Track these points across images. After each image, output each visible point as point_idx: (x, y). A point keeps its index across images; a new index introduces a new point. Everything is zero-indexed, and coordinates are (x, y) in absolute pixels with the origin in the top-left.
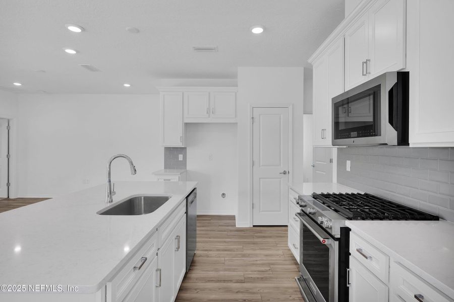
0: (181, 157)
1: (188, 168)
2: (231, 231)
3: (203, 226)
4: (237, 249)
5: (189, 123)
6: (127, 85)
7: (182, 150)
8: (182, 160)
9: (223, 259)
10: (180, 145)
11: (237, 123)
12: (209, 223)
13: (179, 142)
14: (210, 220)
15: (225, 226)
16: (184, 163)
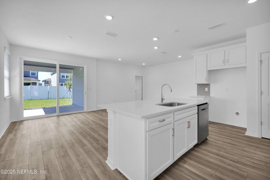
0: (206, 89)
1: (211, 95)
2: (239, 136)
3: (218, 128)
4: (239, 146)
5: (211, 70)
6: (180, 57)
7: (208, 85)
8: (207, 90)
9: (226, 147)
10: (205, 82)
11: (246, 67)
12: (224, 128)
13: (205, 81)
14: (225, 127)
15: (236, 132)
16: (208, 93)
